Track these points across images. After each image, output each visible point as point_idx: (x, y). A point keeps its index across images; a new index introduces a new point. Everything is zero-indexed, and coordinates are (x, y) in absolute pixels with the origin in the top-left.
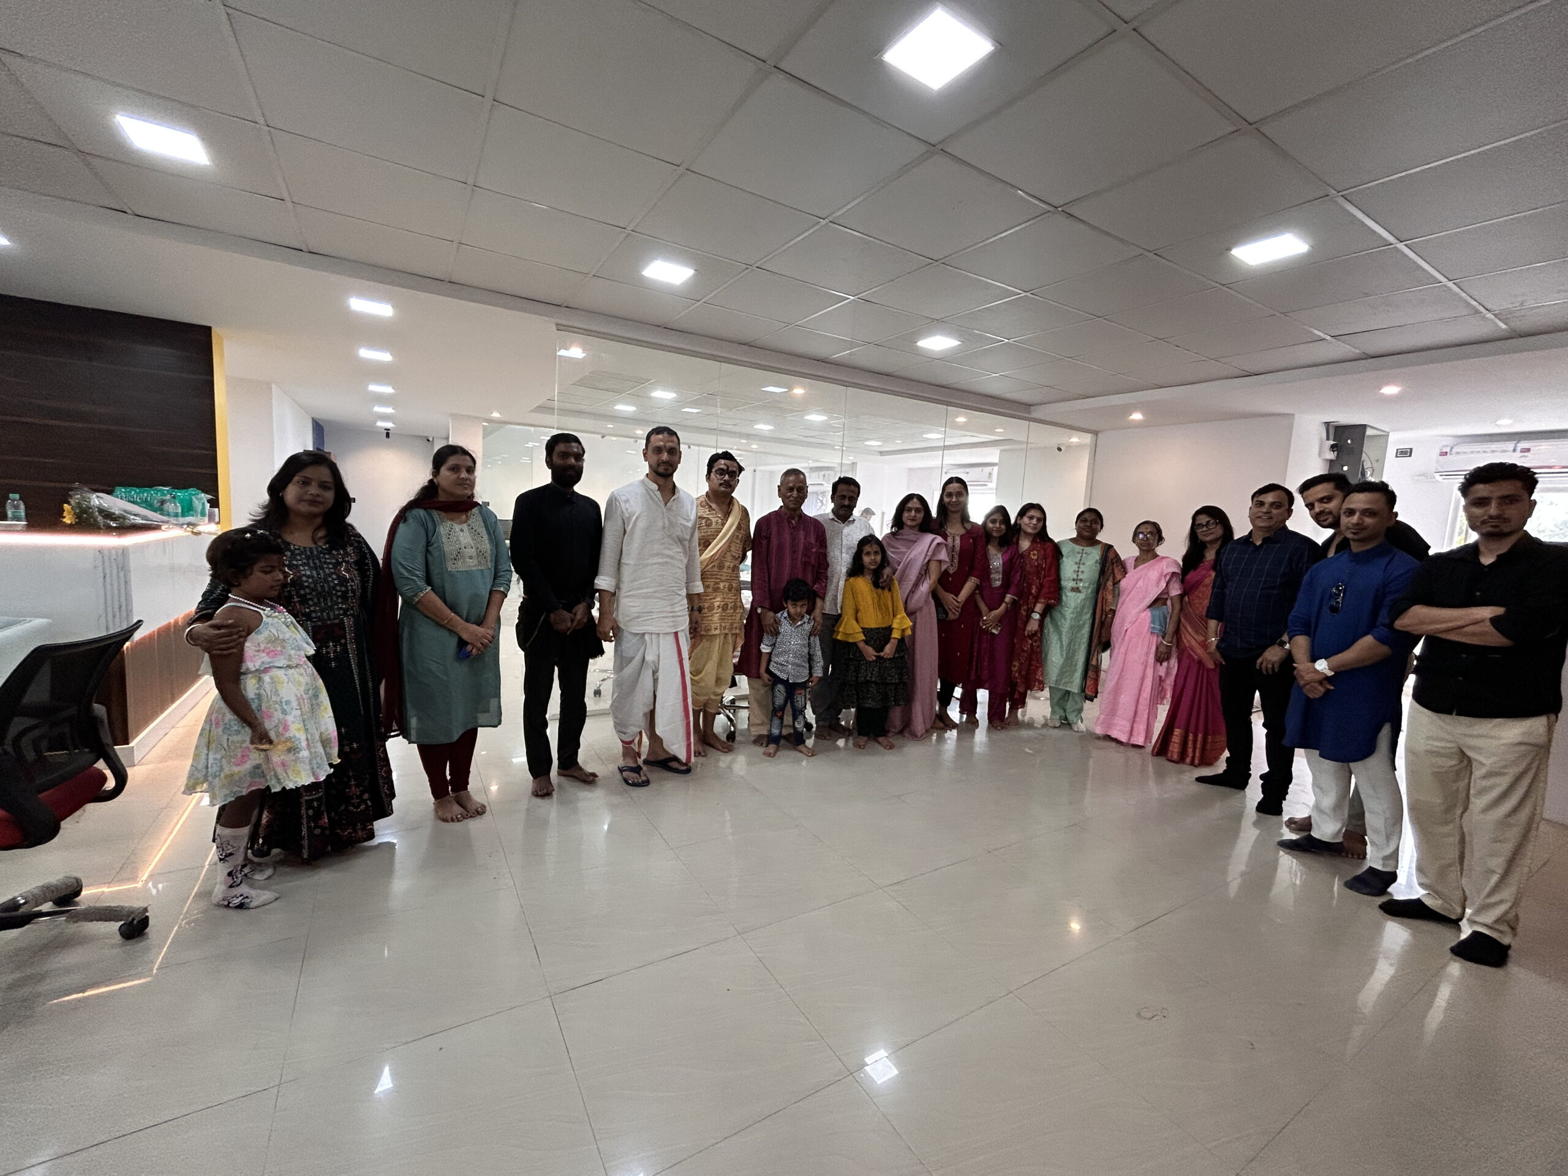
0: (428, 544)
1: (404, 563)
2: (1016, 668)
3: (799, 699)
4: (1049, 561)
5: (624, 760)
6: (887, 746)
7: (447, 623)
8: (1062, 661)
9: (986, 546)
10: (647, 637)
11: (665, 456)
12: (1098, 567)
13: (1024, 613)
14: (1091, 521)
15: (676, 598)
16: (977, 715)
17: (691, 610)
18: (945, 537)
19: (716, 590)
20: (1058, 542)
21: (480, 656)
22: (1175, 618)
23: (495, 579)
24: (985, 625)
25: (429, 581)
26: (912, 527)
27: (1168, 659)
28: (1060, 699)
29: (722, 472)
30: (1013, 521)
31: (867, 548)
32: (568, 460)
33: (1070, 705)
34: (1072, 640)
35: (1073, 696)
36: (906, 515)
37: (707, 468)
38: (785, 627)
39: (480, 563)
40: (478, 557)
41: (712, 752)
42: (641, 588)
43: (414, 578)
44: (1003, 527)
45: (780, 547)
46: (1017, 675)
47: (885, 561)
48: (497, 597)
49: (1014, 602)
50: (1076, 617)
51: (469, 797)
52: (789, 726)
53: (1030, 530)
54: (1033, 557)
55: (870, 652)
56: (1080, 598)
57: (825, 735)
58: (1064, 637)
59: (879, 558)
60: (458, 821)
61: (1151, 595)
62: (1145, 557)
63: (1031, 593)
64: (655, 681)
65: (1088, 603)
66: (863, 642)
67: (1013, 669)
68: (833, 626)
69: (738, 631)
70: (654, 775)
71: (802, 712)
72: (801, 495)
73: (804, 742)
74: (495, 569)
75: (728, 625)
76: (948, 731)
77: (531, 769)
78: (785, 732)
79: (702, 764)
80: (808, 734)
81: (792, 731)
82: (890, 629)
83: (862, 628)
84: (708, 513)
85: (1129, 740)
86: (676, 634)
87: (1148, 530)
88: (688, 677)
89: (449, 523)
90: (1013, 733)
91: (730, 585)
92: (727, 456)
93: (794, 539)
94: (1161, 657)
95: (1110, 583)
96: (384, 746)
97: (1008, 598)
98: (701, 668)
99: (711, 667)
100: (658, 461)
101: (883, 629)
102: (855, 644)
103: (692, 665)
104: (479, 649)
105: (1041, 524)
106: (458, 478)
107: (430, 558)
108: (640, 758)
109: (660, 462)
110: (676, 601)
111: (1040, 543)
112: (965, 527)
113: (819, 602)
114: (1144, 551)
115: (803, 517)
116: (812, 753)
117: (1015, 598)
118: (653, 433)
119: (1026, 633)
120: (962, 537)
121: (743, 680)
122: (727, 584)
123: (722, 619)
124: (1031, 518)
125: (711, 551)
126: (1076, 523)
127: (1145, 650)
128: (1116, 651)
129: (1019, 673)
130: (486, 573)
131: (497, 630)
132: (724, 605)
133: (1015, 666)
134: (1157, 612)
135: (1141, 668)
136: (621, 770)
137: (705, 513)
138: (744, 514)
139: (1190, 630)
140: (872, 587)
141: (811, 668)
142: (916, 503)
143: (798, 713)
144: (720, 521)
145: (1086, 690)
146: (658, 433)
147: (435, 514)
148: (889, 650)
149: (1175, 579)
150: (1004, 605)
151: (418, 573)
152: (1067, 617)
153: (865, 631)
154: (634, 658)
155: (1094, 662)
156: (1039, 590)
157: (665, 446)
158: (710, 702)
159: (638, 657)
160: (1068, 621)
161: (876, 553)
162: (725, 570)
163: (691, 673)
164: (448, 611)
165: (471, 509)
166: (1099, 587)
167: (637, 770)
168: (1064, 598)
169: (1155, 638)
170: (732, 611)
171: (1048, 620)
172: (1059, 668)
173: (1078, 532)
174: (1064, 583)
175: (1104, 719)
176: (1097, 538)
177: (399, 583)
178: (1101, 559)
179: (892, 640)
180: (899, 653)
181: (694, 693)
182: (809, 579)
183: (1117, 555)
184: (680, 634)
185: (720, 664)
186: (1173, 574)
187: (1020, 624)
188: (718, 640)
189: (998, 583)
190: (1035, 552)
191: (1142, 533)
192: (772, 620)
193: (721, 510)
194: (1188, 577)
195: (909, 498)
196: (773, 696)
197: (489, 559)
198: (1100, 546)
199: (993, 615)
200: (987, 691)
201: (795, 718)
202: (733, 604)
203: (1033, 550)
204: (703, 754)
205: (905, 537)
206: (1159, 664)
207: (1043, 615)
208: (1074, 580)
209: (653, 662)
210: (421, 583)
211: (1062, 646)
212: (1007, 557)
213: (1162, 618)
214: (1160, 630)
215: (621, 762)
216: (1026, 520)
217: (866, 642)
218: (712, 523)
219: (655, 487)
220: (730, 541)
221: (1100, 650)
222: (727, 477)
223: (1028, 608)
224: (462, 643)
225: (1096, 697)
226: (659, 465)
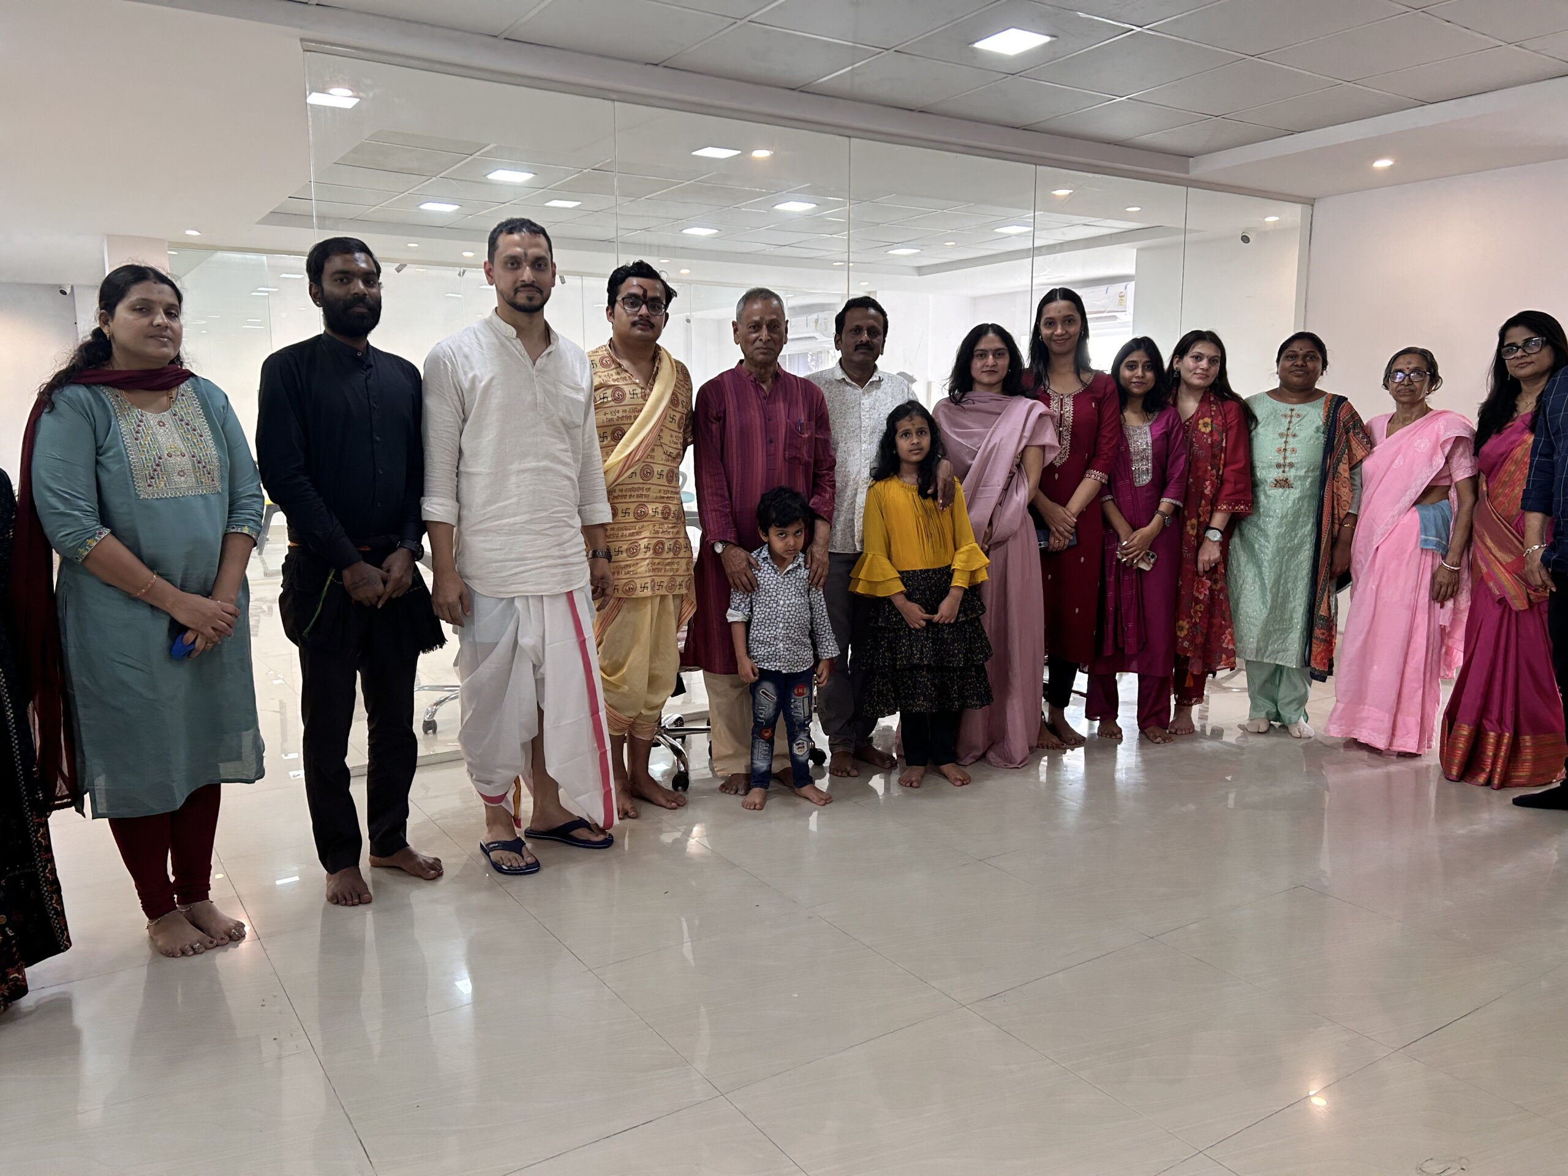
0: (99, 451)
1: (54, 486)
2: (1185, 632)
3: (800, 705)
4: (1233, 433)
5: (490, 831)
6: (957, 779)
7: (147, 593)
8: (1265, 613)
9: (1122, 413)
10: (518, 603)
11: (527, 274)
12: (1322, 438)
13: (1193, 532)
14: (1305, 356)
15: (564, 533)
16: (1118, 721)
17: (594, 556)
18: (1046, 400)
19: (641, 516)
20: (1248, 399)
21: (214, 651)
22: (1464, 520)
23: (231, 512)
24: (1126, 555)
25: (105, 517)
26: (990, 386)
27: (1454, 595)
28: (1266, 681)
29: (634, 300)
30: (1166, 365)
31: (904, 424)
32: (352, 286)
33: (1284, 692)
34: (1280, 576)
35: (1289, 677)
36: (977, 364)
37: (607, 295)
38: (767, 575)
39: (199, 483)
40: (195, 473)
41: (647, 810)
42: (501, 517)
43: (76, 513)
44: (1149, 375)
45: (745, 433)
46: (1186, 644)
47: (937, 447)
48: (236, 545)
49: (1176, 511)
50: (1285, 533)
51: (211, 911)
52: (784, 756)
53: (1196, 381)
54: (1203, 430)
55: (915, 614)
56: (1292, 498)
57: (849, 768)
58: (1266, 570)
59: (926, 441)
60: (195, 953)
61: (1419, 482)
62: (1408, 415)
63: (1203, 495)
64: (540, 683)
65: (1306, 505)
66: (902, 596)
67: (1179, 633)
68: (849, 572)
69: (684, 591)
70: (548, 853)
71: (804, 727)
72: (775, 336)
73: (811, 781)
74: (231, 495)
75: (665, 579)
76: (1068, 751)
77: (323, 858)
78: (777, 767)
79: (632, 831)
80: (817, 770)
81: (788, 764)
82: (947, 573)
83: (899, 572)
84: (615, 377)
85: (1391, 744)
86: (570, 595)
87: (1411, 366)
88: (597, 675)
89: (136, 411)
90: (1184, 746)
91: (665, 508)
92: (642, 270)
93: (768, 419)
94: (1441, 593)
95: (1343, 468)
96: (46, 825)
97: (1166, 503)
98: (621, 660)
99: (637, 660)
100: (515, 282)
101: (934, 571)
102: (888, 601)
103: (604, 656)
104: (208, 639)
105: (1215, 369)
106: (151, 324)
107: (104, 477)
108: (519, 826)
109: (519, 284)
110: (566, 537)
111: (1216, 404)
112: (1081, 381)
113: (821, 528)
114: (1403, 403)
115: (780, 377)
116: (826, 800)
117: (1178, 503)
118: (501, 232)
119: (1200, 566)
120: (1076, 398)
121: (695, 679)
122: (660, 507)
123: (655, 569)
124: (1198, 358)
125: (627, 446)
126: (1278, 361)
127: (1411, 583)
128: (1360, 587)
129: (1192, 642)
130: (214, 499)
131: (243, 602)
132: (656, 544)
133: (1182, 629)
134: (1431, 512)
135: (1404, 615)
136: (486, 850)
137: (610, 376)
138: (681, 377)
139: (1490, 543)
140: (915, 494)
141: (815, 646)
142: (992, 341)
143: (797, 729)
144: (639, 391)
145: (1312, 662)
146: (511, 232)
147: (108, 395)
148: (947, 608)
149: (1461, 449)
150: (1157, 518)
151: (82, 503)
152: (1270, 533)
153: (906, 577)
154: (497, 644)
155: (1323, 611)
156: (1218, 490)
157: (526, 255)
158: (638, 721)
159: (506, 640)
160: (1273, 541)
161: (920, 432)
162: (654, 480)
163: (602, 669)
164: (145, 572)
165: (178, 385)
166: (1325, 475)
167: (516, 846)
168: (1262, 498)
169: (1429, 559)
170: (671, 555)
171: (1236, 540)
172: (1260, 626)
173: (1280, 378)
174: (1260, 474)
175: (1343, 710)
176: (1317, 387)
177: (50, 526)
178: (1326, 424)
179: (953, 592)
180: (966, 615)
181: (610, 706)
182: (801, 486)
183: (1354, 415)
184: (576, 596)
185: (655, 651)
186: (1458, 440)
187: (1188, 555)
188: (649, 607)
189: (1145, 479)
190: (1208, 420)
191: (1401, 371)
192: (745, 564)
193: (639, 371)
194: (1486, 448)
195: (979, 332)
196: (755, 704)
197: (216, 474)
198: (1323, 400)
199: (1138, 537)
200: (1136, 675)
201: (792, 738)
202: (672, 542)
203: (1203, 418)
204: (632, 813)
205: (978, 405)
206: (1438, 605)
207: (1227, 533)
208: (1278, 466)
209: (534, 648)
210: (92, 523)
211: (1263, 585)
212: (1160, 430)
213: (1440, 522)
214: (1438, 544)
215: (484, 836)
216: (1188, 361)
217: (909, 596)
218: (624, 395)
219: (512, 331)
220: (661, 426)
221: (1333, 589)
222: (644, 310)
223: (1199, 523)
224: (177, 629)
225: (1331, 673)
226: (516, 291)
